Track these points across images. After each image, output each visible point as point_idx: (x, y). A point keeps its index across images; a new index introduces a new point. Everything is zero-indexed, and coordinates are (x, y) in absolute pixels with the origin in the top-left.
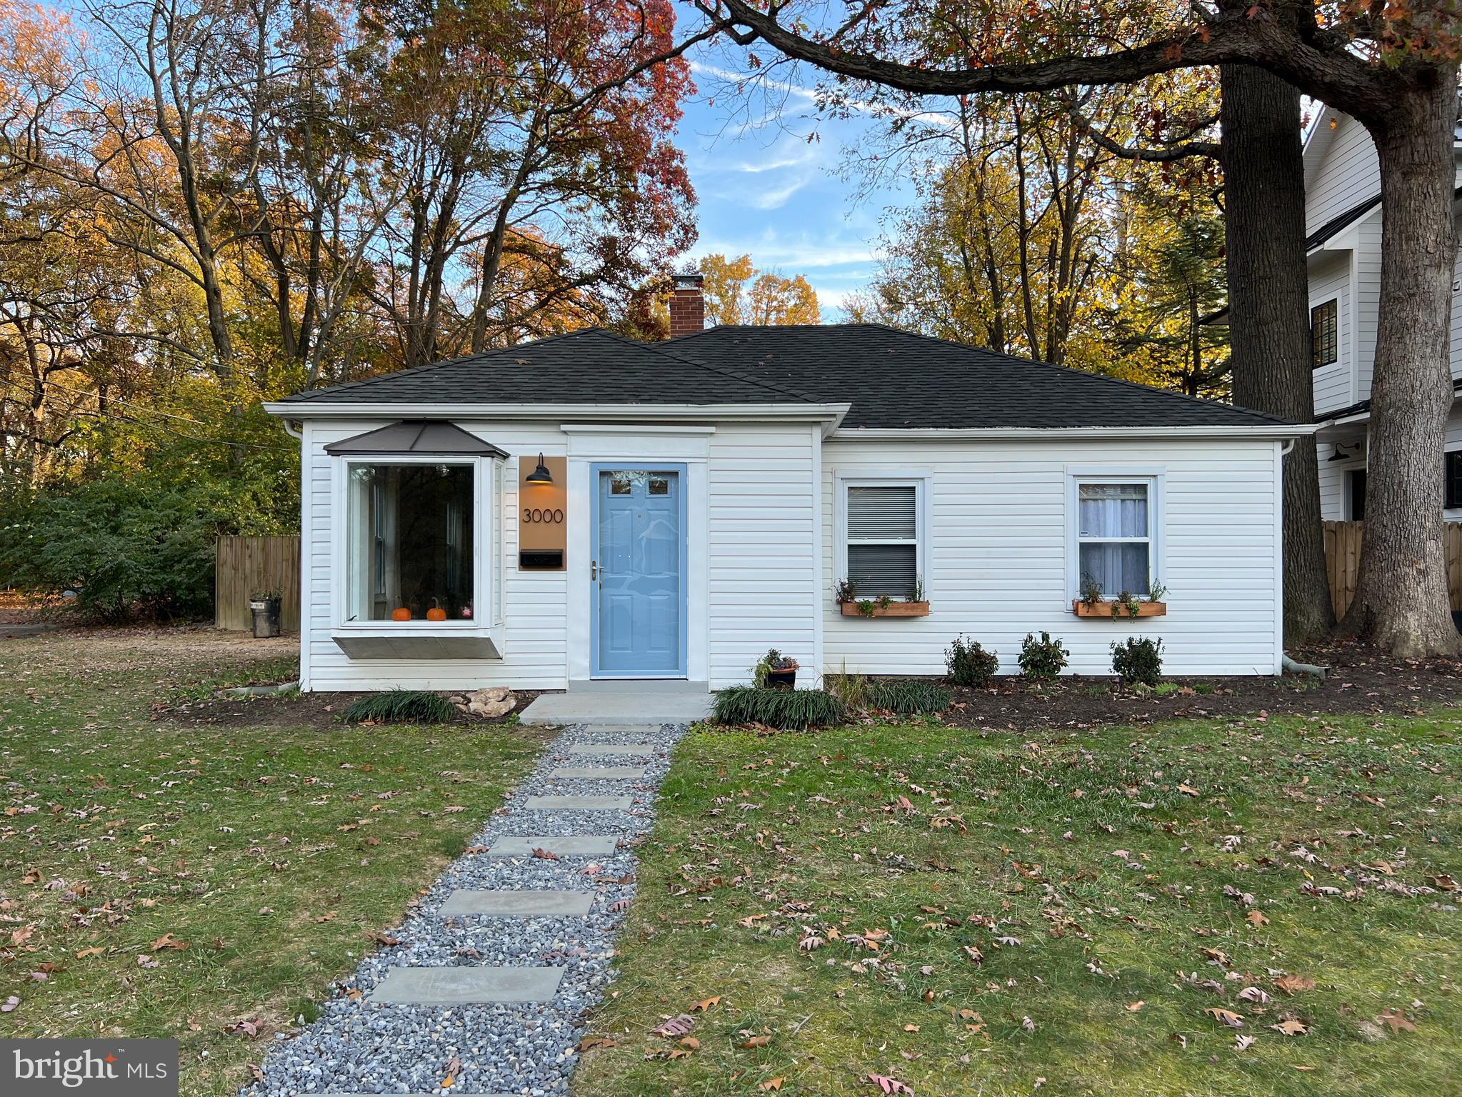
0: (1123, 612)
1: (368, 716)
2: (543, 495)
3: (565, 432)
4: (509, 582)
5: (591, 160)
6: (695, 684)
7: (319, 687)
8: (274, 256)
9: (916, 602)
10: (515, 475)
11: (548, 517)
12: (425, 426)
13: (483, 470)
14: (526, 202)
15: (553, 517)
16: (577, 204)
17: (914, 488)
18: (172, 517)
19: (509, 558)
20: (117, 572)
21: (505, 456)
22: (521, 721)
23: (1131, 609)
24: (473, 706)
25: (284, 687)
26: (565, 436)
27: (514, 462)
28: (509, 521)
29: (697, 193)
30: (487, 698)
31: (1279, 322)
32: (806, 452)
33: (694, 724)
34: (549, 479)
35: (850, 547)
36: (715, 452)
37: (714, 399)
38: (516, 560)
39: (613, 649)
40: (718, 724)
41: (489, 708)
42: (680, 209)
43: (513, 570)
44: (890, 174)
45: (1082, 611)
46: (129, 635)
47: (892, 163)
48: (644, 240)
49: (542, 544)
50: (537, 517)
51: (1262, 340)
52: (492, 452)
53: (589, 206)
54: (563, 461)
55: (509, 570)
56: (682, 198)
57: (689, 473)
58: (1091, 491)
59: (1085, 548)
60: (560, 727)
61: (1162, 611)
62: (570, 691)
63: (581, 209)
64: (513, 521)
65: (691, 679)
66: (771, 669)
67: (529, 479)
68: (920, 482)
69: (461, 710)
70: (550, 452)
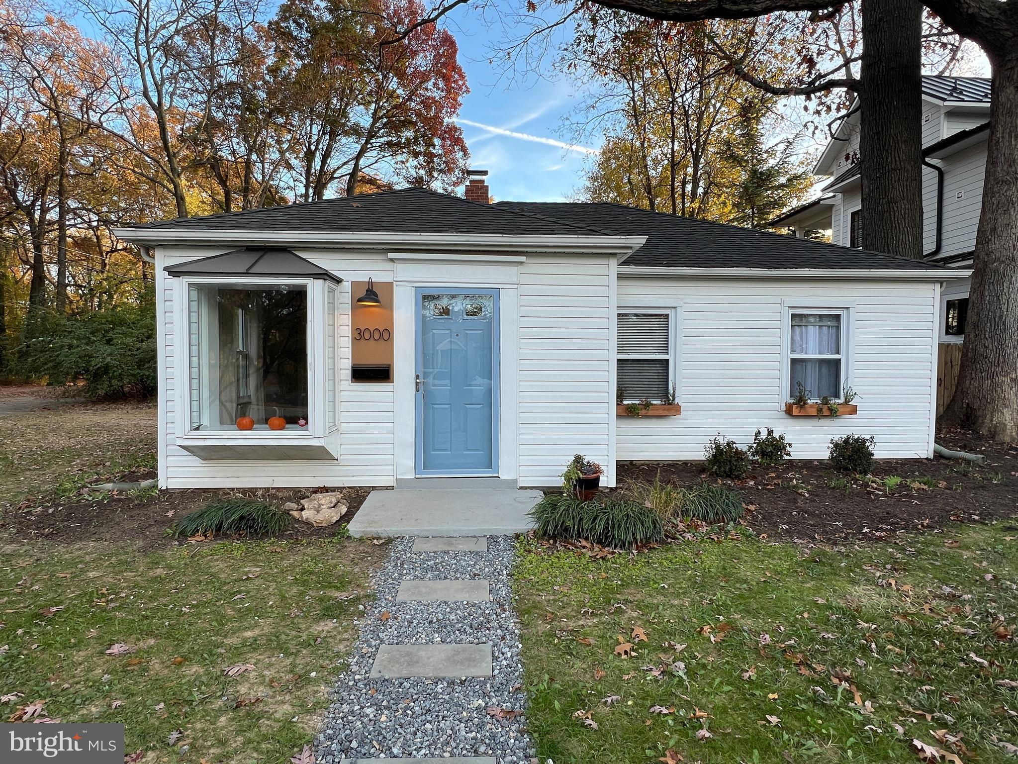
0: (826, 412)
1: (198, 531)
2: (372, 316)
3: (392, 260)
4: (343, 393)
5: (408, 134)
6: (507, 482)
7: (175, 484)
8: (223, 182)
9: (670, 404)
10: (347, 298)
11: (377, 336)
12: (266, 253)
13: (316, 290)
14: (371, 155)
15: (381, 335)
16: (401, 159)
17: (667, 315)
18: (146, 334)
19: (343, 371)
20: (106, 369)
21: (338, 281)
22: (351, 533)
23: (832, 410)
24: (305, 514)
25: (145, 484)
26: (392, 264)
27: (347, 286)
28: (342, 338)
29: (469, 151)
30: (320, 505)
31: (905, 201)
32: (604, 280)
33: (517, 536)
34: (377, 301)
35: (619, 360)
36: (524, 279)
37: (524, 232)
38: (348, 373)
39: (435, 450)
40: (542, 538)
41: (319, 517)
42: (460, 160)
43: (347, 382)
44: (587, 133)
45: (795, 411)
46: (115, 409)
47: (589, 127)
48: (439, 177)
49: (372, 360)
50: (367, 336)
51: (892, 214)
52: (324, 275)
53: (407, 161)
54: (389, 286)
55: (343, 382)
56: (461, 153)
57: (502, 297)
58: (799, 319)
59: (794, 362)
60: (389, 541)
61: (854, 410)
62: (397, 488)
63: (403, 162)
64: (346, 339)
65: (502, 477)
66: (581, 476)
67: (359, 300)
68: (673, 310)
69: (294, 517)
70: (379, 277)
